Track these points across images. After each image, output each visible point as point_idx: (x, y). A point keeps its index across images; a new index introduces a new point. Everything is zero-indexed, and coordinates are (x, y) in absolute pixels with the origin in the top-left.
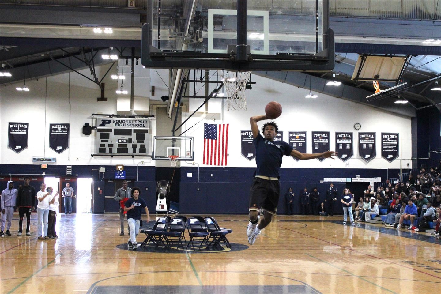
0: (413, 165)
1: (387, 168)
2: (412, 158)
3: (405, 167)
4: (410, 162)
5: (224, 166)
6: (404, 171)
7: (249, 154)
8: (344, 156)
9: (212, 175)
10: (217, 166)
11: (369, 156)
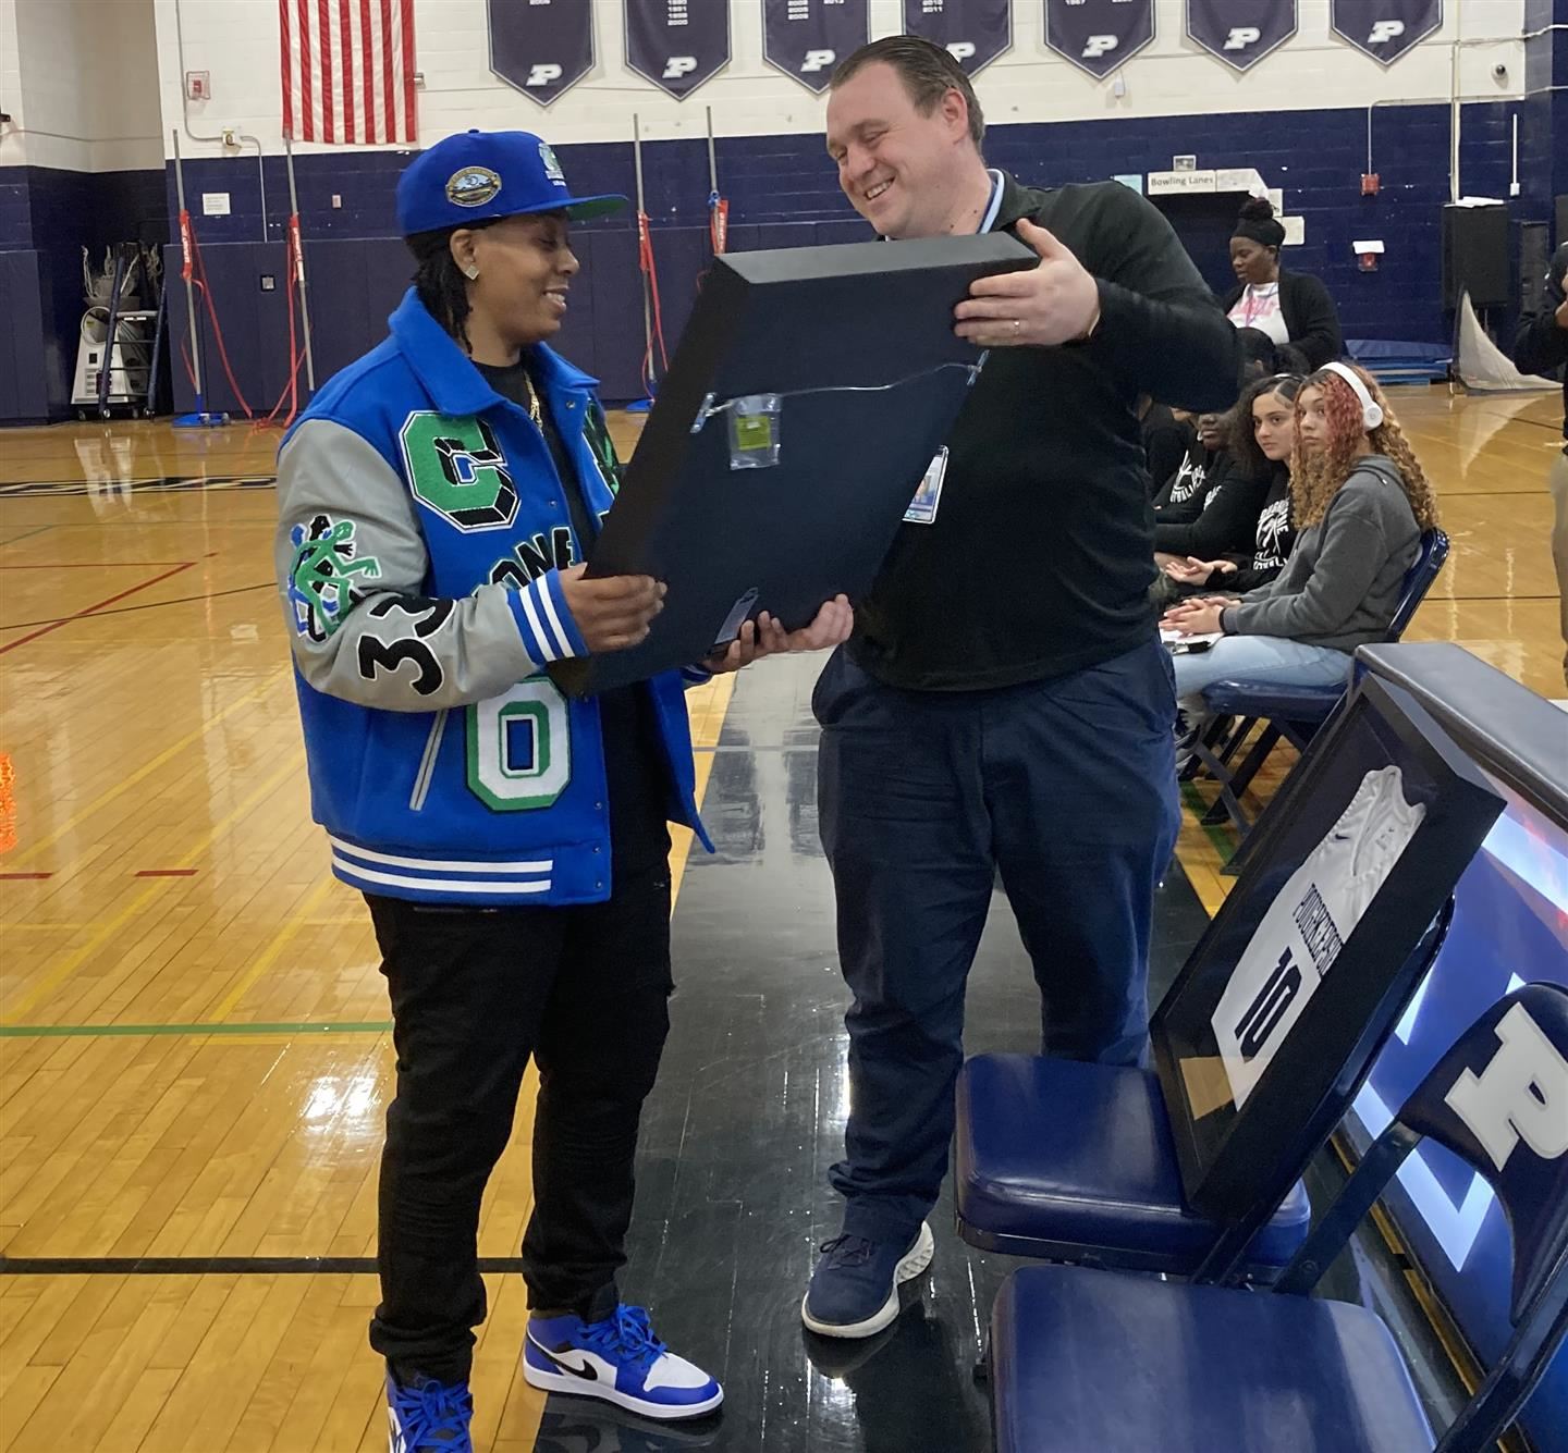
0: (1532, 70)
1: (1369, 105)
2: (1526, 31)
3: (1479, 87)
4: (1516, 61)
5: (401, 146)
6: (1476, 113)
7: (537, 69)
8: (1098, 45)
9: (337, 201)
10: (360, 146)
11: (1253, 34)
